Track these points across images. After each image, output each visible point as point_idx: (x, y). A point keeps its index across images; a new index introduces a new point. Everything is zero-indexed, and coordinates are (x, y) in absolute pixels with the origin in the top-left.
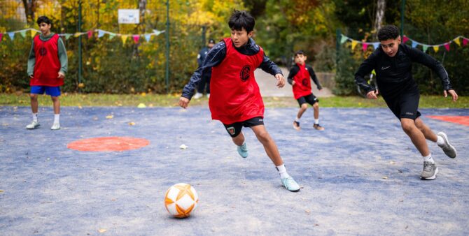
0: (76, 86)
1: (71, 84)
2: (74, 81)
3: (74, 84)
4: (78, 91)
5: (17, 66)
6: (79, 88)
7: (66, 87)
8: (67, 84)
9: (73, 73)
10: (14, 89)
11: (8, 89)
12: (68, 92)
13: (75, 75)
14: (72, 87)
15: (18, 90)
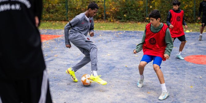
0: (144, 19)
1: (142, 18)
2: (143, 16)
3: (143, 18)
4: (146, 22)
5: (116, 9)
6: (146, 20)
7: (140, 19)
8: (140, 18)
9: (143, 12)
10: (115, 20)
11: (112, 20)
12: (141, 22)
13: (144, 13)
14: (143, 20)
15: (117, 21)
